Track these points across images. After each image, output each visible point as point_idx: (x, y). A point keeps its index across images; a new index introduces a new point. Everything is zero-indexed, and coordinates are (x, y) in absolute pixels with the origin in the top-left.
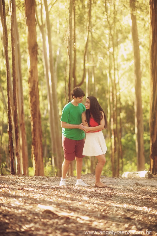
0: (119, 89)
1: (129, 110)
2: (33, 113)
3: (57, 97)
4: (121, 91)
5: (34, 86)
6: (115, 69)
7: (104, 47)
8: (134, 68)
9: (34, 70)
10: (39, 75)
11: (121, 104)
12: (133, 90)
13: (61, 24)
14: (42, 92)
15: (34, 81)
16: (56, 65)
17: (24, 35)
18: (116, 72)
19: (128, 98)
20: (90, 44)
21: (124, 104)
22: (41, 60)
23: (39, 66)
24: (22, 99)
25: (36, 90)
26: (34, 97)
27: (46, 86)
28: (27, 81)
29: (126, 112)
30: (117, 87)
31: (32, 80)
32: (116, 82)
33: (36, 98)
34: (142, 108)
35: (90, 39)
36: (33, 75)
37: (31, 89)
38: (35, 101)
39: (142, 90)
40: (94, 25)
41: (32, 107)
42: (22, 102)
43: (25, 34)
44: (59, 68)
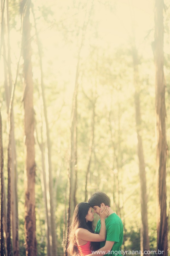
0: (124, 214)
1: (135, 238)
2: (28, 240)
3: (56, 222)
4: (125, 216)
5: (31, 210)
6: (119, 192)
7: (108, 169)
8: (140, 192)
9: (31, 193)
10: (36, 196)
11: (126, 230)
12: (139, 216)
13: (62, 143)
14: (39, 215)
15: (31, 206)
16: (56, 187)
17: (22, 154)
18: (121, 195)
19: (134, 225)
20: (93, 165)
21: (129, 231)
22: (40, 180)
23: (37, 187)
24: (17, 224)
25: (32, 215)
26: (30, 222)
27: (44, 209)
28: (23, 203)
29: (131, 240)
30: (122, 212)
31: (29, 204)
32: (121, 206)
33: (32, 223)
34: (148, 236)
35: (93, 159)
36: (30, 198)
37: (28, 214)
38: (31, 228)
39: (149, 215)
40: (97, 145)
41: (27, 233)
42: (17, 228)
43: (24, 152)
44: (59, 190)
